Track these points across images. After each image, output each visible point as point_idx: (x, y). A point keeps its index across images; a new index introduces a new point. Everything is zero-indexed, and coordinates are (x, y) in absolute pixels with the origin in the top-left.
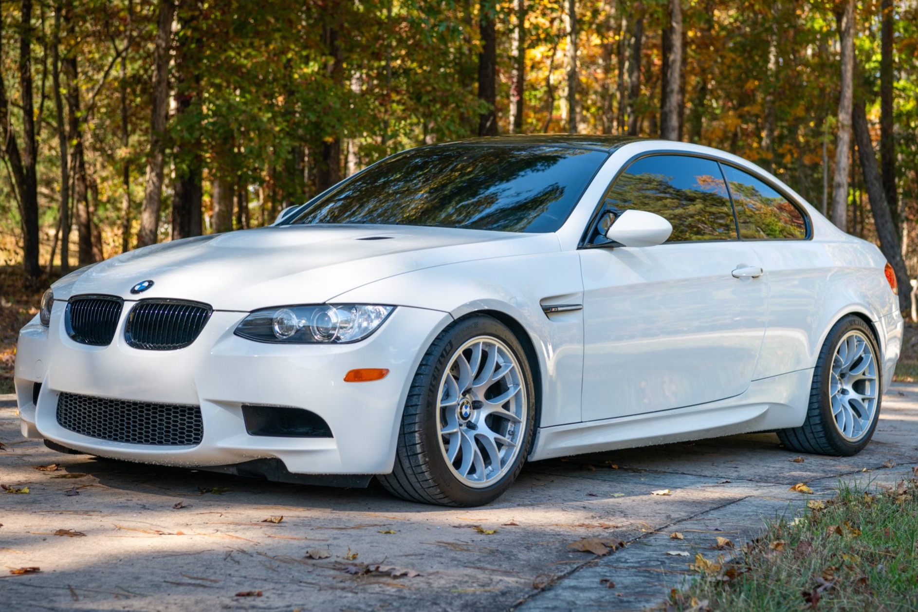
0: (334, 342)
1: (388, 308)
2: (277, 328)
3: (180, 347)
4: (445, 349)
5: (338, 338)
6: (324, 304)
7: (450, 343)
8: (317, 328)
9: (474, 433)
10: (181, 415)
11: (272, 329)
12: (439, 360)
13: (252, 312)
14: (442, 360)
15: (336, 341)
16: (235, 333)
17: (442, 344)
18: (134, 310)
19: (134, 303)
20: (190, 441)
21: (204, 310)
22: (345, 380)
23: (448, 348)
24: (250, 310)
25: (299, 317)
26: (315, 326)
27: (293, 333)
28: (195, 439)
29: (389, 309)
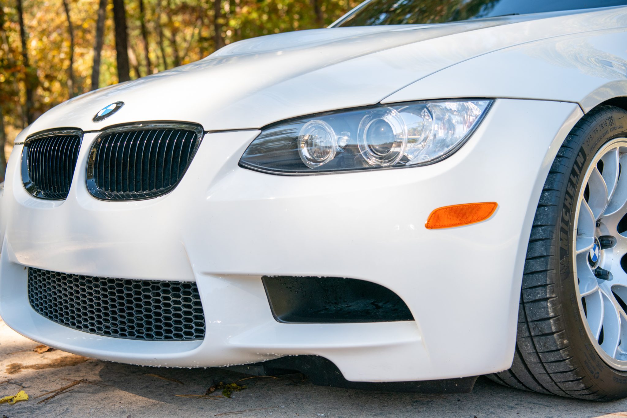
0: (399, 166)
1: (481, 102)
2: (305, 151)
3: (162, 193)
4: (576, 163)
5: (405, 159)
6: (378, 105)
7: (582, 150)
8: (369, 146)
9: (609, 284)
10: (175, 296)
11: (297, 154)
12: (570, 181)
13: (264, 128)
14: (574, 180)
15: (403, 164)
16: (240, 165)
17: (572, 155)
18: (96, 145)
19: (96, 135)
20: (191, 334)
21: (191, 133)
22: (428, 226)
23: (580, 160)
24: (260, 126)
25: (339, 131)
26: (365, 143)
27: (331, 156)
28: (197, 331)
29: (484, 103)
